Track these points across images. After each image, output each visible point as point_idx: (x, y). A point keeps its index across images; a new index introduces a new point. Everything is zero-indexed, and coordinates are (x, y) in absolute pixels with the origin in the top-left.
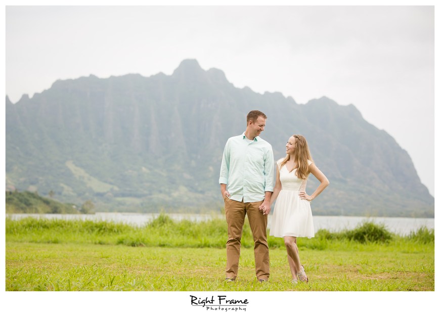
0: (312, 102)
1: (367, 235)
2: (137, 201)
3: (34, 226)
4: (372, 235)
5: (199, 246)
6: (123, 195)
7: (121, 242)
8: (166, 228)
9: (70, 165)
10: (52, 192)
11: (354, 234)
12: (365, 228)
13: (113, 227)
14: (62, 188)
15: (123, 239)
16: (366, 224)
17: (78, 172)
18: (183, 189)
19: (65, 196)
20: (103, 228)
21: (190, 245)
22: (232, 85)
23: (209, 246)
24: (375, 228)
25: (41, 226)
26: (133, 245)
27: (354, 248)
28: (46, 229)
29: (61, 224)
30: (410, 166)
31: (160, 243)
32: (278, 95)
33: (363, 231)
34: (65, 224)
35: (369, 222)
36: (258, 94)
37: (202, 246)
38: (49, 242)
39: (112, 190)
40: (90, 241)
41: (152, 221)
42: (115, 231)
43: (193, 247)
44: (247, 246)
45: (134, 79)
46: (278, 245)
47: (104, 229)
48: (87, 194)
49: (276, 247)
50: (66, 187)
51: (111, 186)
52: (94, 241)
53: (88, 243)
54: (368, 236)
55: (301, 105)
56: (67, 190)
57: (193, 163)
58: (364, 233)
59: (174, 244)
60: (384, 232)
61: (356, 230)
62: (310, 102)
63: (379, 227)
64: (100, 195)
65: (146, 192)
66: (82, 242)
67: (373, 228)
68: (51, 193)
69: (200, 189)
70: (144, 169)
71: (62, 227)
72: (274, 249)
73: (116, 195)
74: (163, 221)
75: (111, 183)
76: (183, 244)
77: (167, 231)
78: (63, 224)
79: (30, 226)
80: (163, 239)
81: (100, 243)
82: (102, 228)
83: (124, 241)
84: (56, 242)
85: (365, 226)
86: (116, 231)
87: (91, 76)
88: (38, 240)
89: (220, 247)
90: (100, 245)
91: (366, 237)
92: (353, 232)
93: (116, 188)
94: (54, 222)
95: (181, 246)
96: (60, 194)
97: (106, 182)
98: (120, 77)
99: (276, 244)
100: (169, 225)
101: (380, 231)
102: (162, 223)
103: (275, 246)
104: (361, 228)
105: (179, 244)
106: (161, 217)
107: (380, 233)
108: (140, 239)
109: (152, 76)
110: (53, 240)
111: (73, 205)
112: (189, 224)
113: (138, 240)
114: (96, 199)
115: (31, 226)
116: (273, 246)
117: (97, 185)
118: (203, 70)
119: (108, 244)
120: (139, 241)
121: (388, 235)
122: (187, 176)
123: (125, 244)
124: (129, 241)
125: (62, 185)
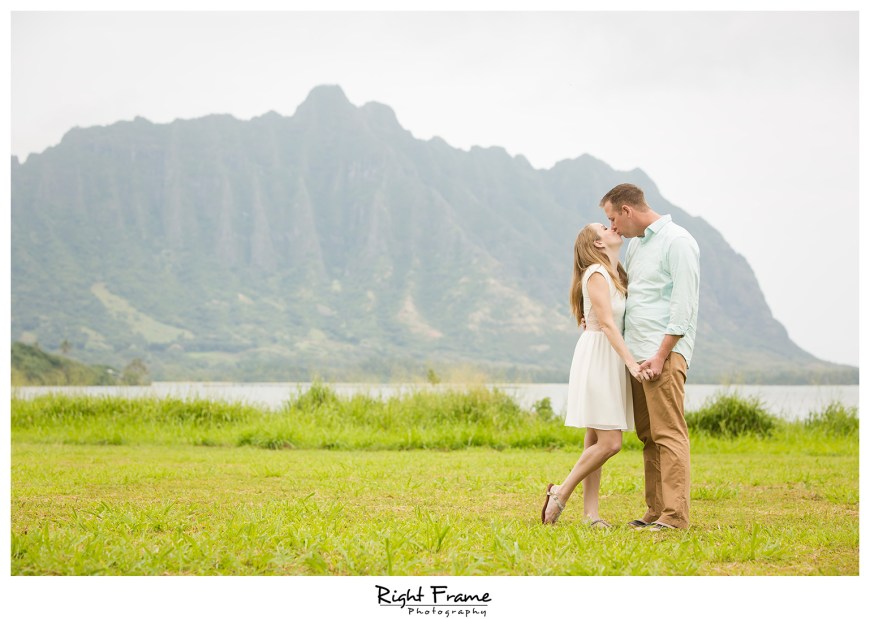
0: (563, 166)
1: (724, 421)
2: (230, 359)
3: (65, 412)
4: (735, 421)
5: (402, 448)
6: (203, 348)
7: (245, 441)
8: (326, 410)
9: (100, 292)
10: (66, 343)
11: (699, 419)
12: (721, 406)
13: (223, 411)
14: (86, 335)
15: (251, 436)
16: (723, 398)
17: (116, 305)
18: (317, 335)
19: (91, 350)
20: (203, 412)
21: (383, 444)
22: (408, 134)
23: (421, 447)
24: (741, 407)
25: (80, 410)
26: (271, 446)
27: (709, 446)
28: (90, 417)
29: (119, 407)
30: (751, 285)
31: (324, 443)
32: (498, 153)
33: (718, 413)
34: (127, 407)
35: (728, 396)
36: (459, 151)
37: (409, 446)
38: (102, 443)
39: (180, 337)
40: (185, 440)
41: (297, 398)
42: (226, 419)
43: (390, 449)
44: (496, 446)
45: (220, 124)
46: (558, 443)
47: (205, 415)
48: (133, 347)
49: (554, 447)
50: (92, 333)
51: (179, 331)
52: (191, 440)
53: (182, 443)
54: (727, 423)
55: (542, 171)
56: (95, 340)
57: (336, 286)
58: (719, 417)
59: (352, 443)
60: (760, 414)
61: (704, 412)
62: (558, 164)
63: (749, 405)
64: (157, 348)
65: (246, 341)
66: (168, 443)
67: (737, 406)
68: (66, 346)
69: (350, 335)
70: (241, 297)
71: (121, 412)
72: (550, 451)
73: (189, 348)
74: (319, 398)
75: (178, 326)
76: (370, 444)
77: (330, 416)
78: (123, 407)
79: (57, 411)
80: (327, 435)
81: (205, 444)
82: (199, 414)
83: (253, 438)
84: (117, 442)
85: (721, 402)
86: (229, 418)
87: (138, 119)
88: (81, 439)
89: (444, 448)
90: (204, 448)
91: (722, 424)
92: (697, 415)
93: (189, 335)
94: (104, 403)
95: (366, 447)
96: (81, 346)
97: (168, 323)
98: (193, 122)
99: (554, 441)
100: (332, 406)
101: (750, 412)
102: (318, 402)
103: (552, 444)
104: (713, 407)
105: (361, 444)
106: (313, 389)
107: (751, 418)
108: (284, 435)
109: (255, 119)
110: (111, 438)
111: (108, 367)
112: (368, 404)
113: (280, 437)
114: (150, 356)
115: (60, 411)
116: (548, 446)
117: (152, 330)
118: (354, 106)
119: (221, 445)
120: (282, 438)
121: (766, 421)
122: (325, 310)
123: (255, 445)
124: (262, 439)
125: (84, 329)
